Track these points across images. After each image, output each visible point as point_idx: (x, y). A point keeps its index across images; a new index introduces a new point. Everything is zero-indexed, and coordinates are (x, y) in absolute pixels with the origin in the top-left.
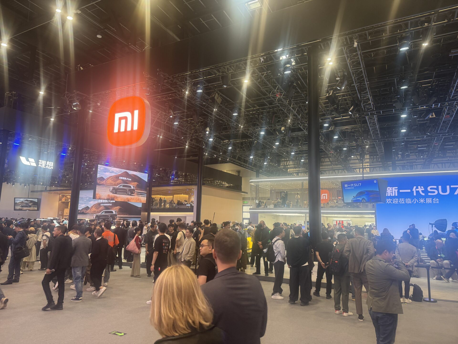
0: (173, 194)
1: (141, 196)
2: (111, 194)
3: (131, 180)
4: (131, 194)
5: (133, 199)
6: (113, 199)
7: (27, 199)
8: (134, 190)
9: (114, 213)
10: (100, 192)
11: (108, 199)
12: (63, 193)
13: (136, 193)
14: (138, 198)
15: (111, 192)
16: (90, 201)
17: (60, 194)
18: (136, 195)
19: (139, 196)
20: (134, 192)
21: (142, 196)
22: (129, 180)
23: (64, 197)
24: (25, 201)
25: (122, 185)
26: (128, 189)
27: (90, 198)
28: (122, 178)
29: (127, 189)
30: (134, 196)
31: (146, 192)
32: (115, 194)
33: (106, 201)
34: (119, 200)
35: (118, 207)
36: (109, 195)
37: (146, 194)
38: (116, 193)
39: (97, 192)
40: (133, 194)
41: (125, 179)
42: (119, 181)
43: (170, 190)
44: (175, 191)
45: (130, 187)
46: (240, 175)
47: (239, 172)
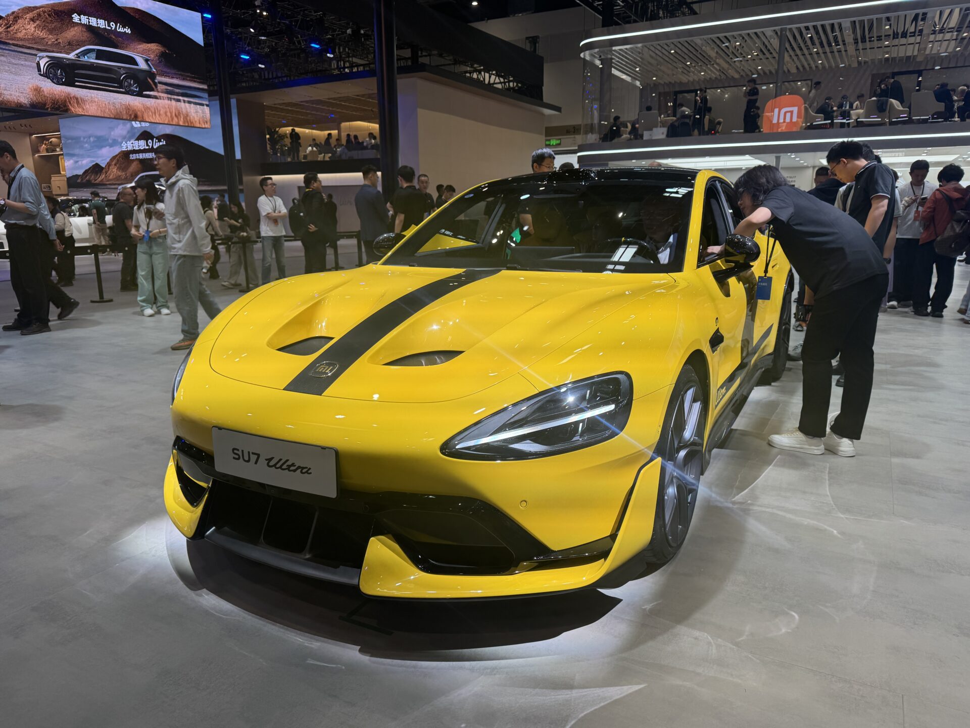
1: (186, 99)
3: (128, 31)
4: (141, 91)
5: (156, 111)
8: (153, 76)
13: (160, 87)
14: (176, 108)
18: (165, 95)
19: (179, 101)
20: (155, 84)
21: (190, 102)
22: (121, 30)
25: (92, 50)
26: (122, 71)
28: (84, 19)
29: (120, 68)
30: (156, 97)
31: (205, 87)
32: (65, 84)
33: (142, 144)
36: (38, 90)
37: (206, 95)
40: (152, 90)
41: (102, 24)
42: (72, 33)
45: (133, 61)
46: (540, 52)
47: (534, 40)
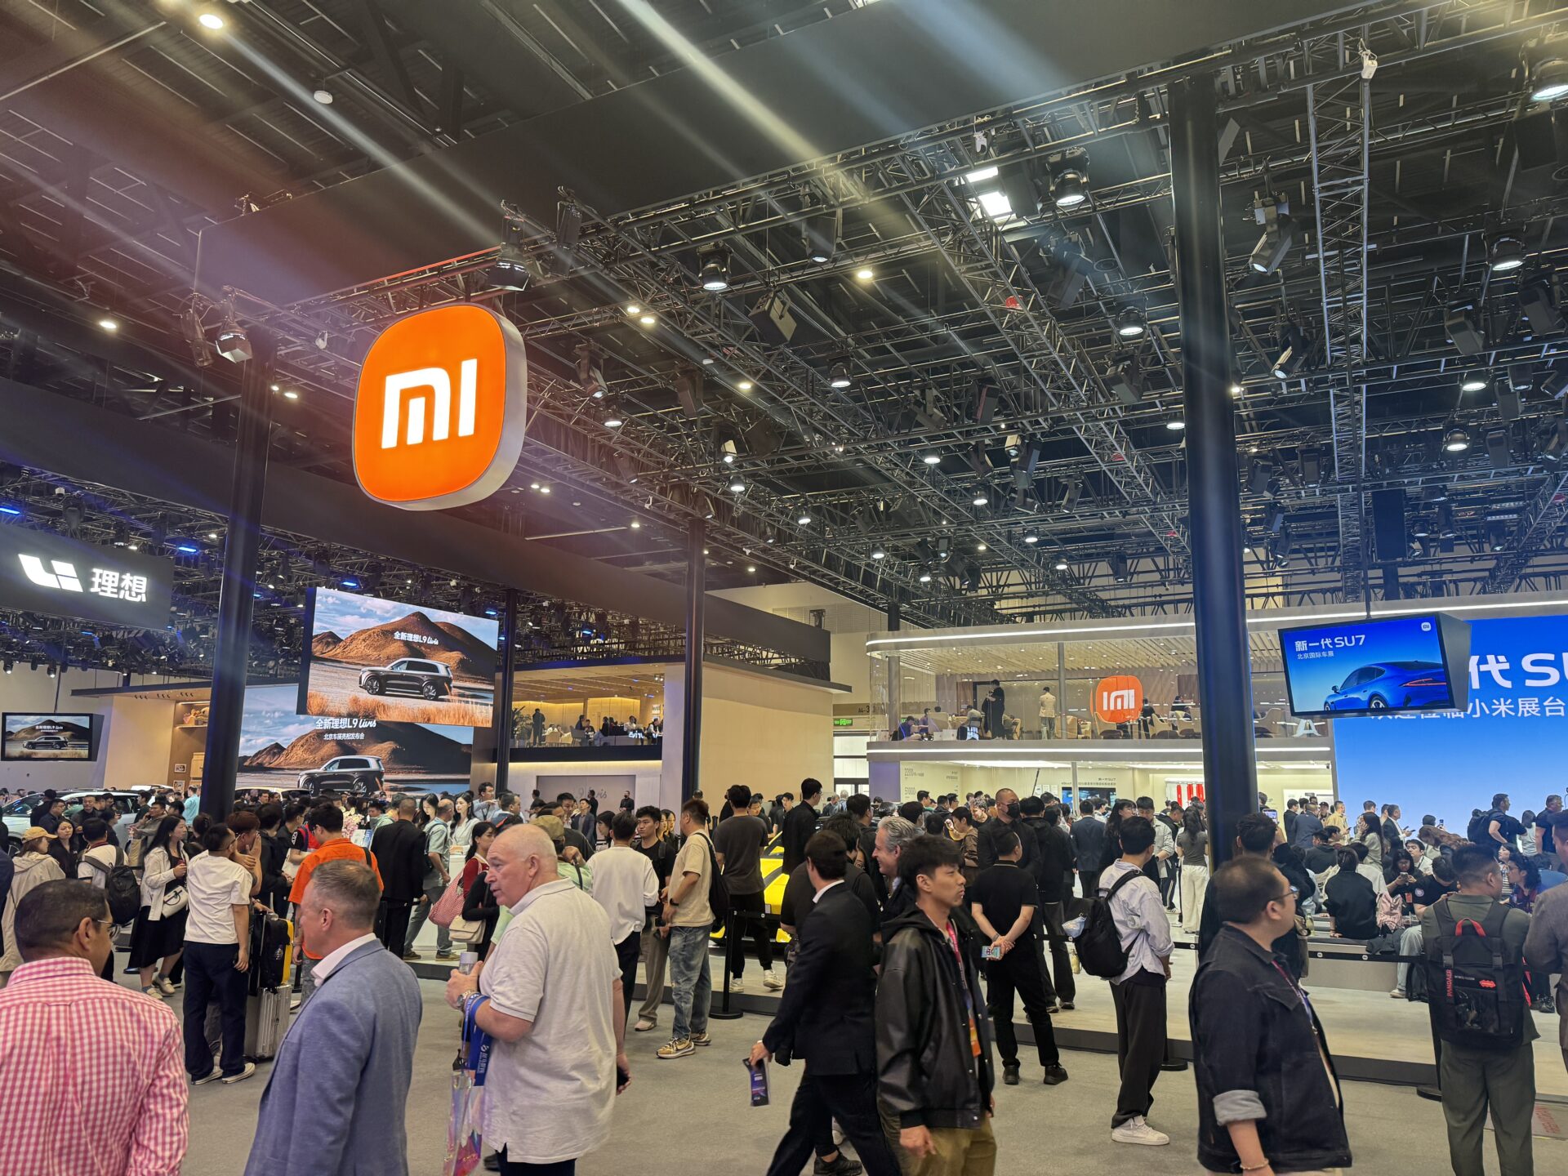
0: (583, 697)
1: (474, 701)
2: (365, 697)
3: (436, 642)
4: (437, 695)
5: (446, 714)
6: (369, 716)
7: (52, 718)
8: (449, 680)
9: (374, 766)
10: (324, 689)
11: (351, 716)
12: (190, 697)
13: (454, 691)
14: (464, 710)
15: (364, 687)
16: (286, 724)
17: (178, 702)
18: (457, 698)
19: (468, 702)
20: (450, 688)
21: (476, 703)
22: (431, 642)
23: (193, 711)
24: (43, 724)
25: (404, 662)
26: (425, 679)
27: (287, 714)
28: (403, 636)
29: (424, 676)
30: (449, 701)
31: (492, 688)
32: (377, 694)
33: (345, 723)
34: (394, 716)
35: (388, 746)
36: (355, 701)
37: (491, 696)
38: (381, 693)
39: (311, 690)
40: (446, 694)
41: (417, 638)
42: (393, 648)
43: (574, 680)
44: (591, 683)
45: (434, 668)
46: (826, 627)
47: (819, 614)
